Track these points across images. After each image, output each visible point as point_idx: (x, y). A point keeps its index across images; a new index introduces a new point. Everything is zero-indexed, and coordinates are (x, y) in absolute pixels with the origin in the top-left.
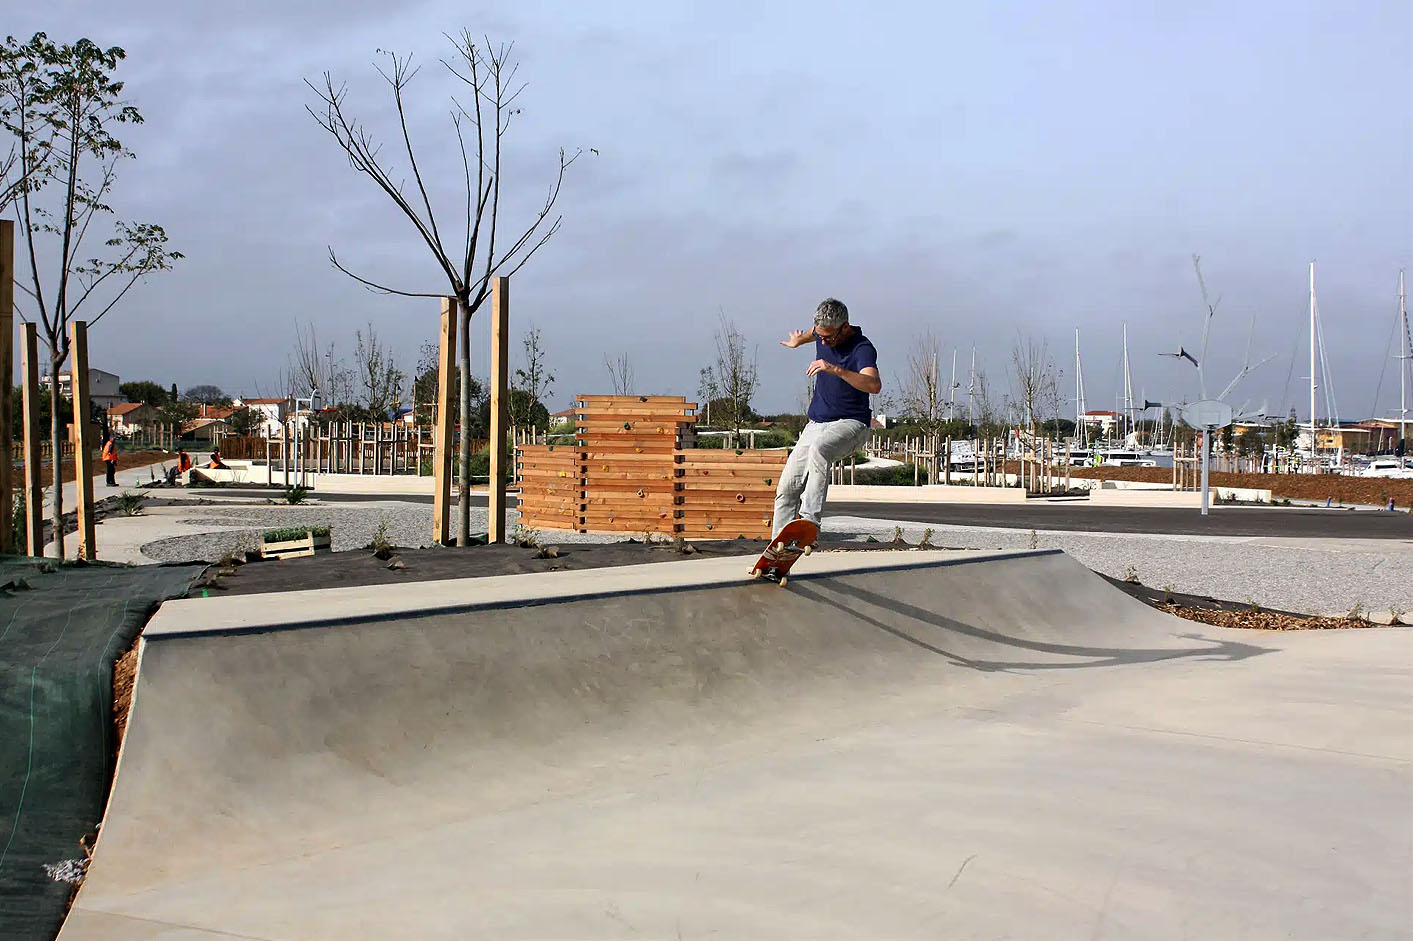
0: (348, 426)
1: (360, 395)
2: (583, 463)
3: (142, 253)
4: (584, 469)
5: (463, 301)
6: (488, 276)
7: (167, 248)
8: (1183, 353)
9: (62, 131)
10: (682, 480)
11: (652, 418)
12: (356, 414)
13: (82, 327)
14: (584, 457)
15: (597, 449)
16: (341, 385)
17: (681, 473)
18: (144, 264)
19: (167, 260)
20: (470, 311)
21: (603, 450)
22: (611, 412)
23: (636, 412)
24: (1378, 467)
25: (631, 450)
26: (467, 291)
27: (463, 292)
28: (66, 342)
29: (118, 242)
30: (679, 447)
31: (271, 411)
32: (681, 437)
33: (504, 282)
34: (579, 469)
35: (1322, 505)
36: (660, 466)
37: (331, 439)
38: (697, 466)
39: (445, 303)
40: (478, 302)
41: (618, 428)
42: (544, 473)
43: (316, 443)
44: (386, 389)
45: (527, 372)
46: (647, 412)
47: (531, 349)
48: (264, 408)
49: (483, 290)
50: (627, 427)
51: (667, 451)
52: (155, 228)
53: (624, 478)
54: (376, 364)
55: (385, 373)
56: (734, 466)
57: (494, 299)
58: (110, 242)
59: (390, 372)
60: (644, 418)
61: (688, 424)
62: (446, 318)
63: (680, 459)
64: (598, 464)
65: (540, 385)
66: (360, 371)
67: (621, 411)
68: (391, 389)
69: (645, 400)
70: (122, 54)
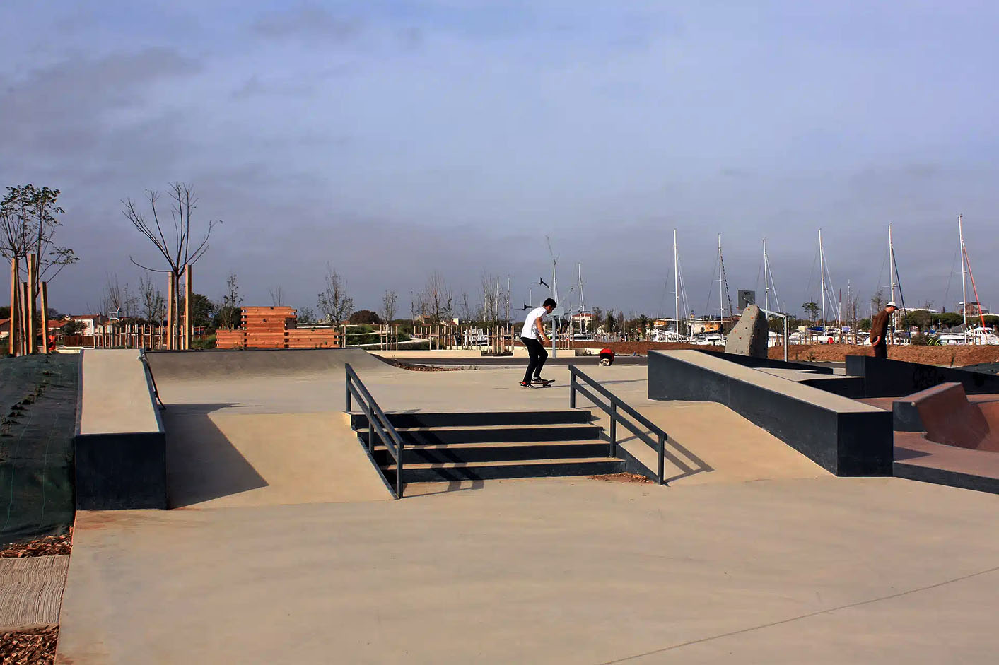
0: (136, 327)
1: (142, 312)
2: (245, 337)
3: (64, 258)
4: (246, 340)
5: (176, 273)
6: (185, 265)
7: (74, 256)
8: (542, 282)
9: (34, 216)
10: (288, 343)
11: (276, 316)
12: (140, 322)
13: (44, 284)
14: (245, 335)
15: (251, 331)
16: (131, 306)
17: (287, 340)
18: (65, 262)
19: (74, 261)
20: (179, 276)
21: (256, 331)
22: (257, 314)
23: (269, 314)
24: (709, 340)
25: (267, 331)
26: (178, 269)
27: (176, 270)
28: (38, 289)
29: (53, 253)
30: (286, 329)
31: (89, 322)
32: (287, 324)
33: (190, 267)
34: (243, 340)
35: (632, 355)
36: (280, 337)
37: (127, 334)
38: (294, 337)
39: (170, 274)
40: (182, 273)
41: (260, 321)
42: (227, 343)
43: (118, 336)
44: (156, 307)
45: (230, 297)
46: (274, 314)
47: (231, 284)
48: (85, 321)
49: (183, 269)
50: (265, 321)
51: (281, 331)
52: (70, 250)
53: (264, 344)
54: (150, 294)
55: (155, 298)
56: (311, 337)
57: (186, 272)
58: (51, 254)
59: (158, 298)
60: (273, 316)
61: (291, 319)
62: (170, 279)
63: (287, 334)
64: (252, 338)
65: (237, 302)
66: (141, 300)
67: (262, 314)
68: (158, 306)
69: (272, 308)
70: (59, 192)
